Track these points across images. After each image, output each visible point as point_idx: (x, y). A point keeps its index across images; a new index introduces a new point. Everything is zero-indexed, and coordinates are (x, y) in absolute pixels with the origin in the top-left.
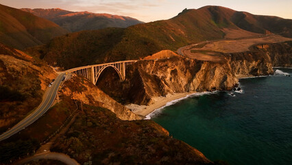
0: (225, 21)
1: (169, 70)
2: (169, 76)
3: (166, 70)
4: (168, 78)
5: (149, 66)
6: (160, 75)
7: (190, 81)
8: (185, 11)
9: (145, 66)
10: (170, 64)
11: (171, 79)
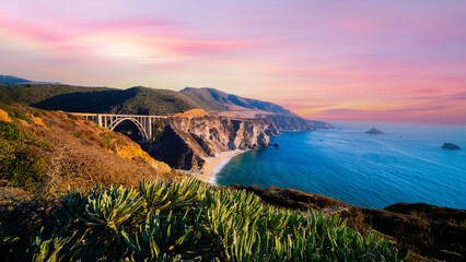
0: (224, 99)
1: (207, 129)
2: (208, 135)
3: (204, 128)
4: (207, 137)
5: (183, 124)
6: (198, 133)
7: (232, 139)
8: (187, 89)
9: (179, 122)
10: (207, 122)
11: (211, 138)
